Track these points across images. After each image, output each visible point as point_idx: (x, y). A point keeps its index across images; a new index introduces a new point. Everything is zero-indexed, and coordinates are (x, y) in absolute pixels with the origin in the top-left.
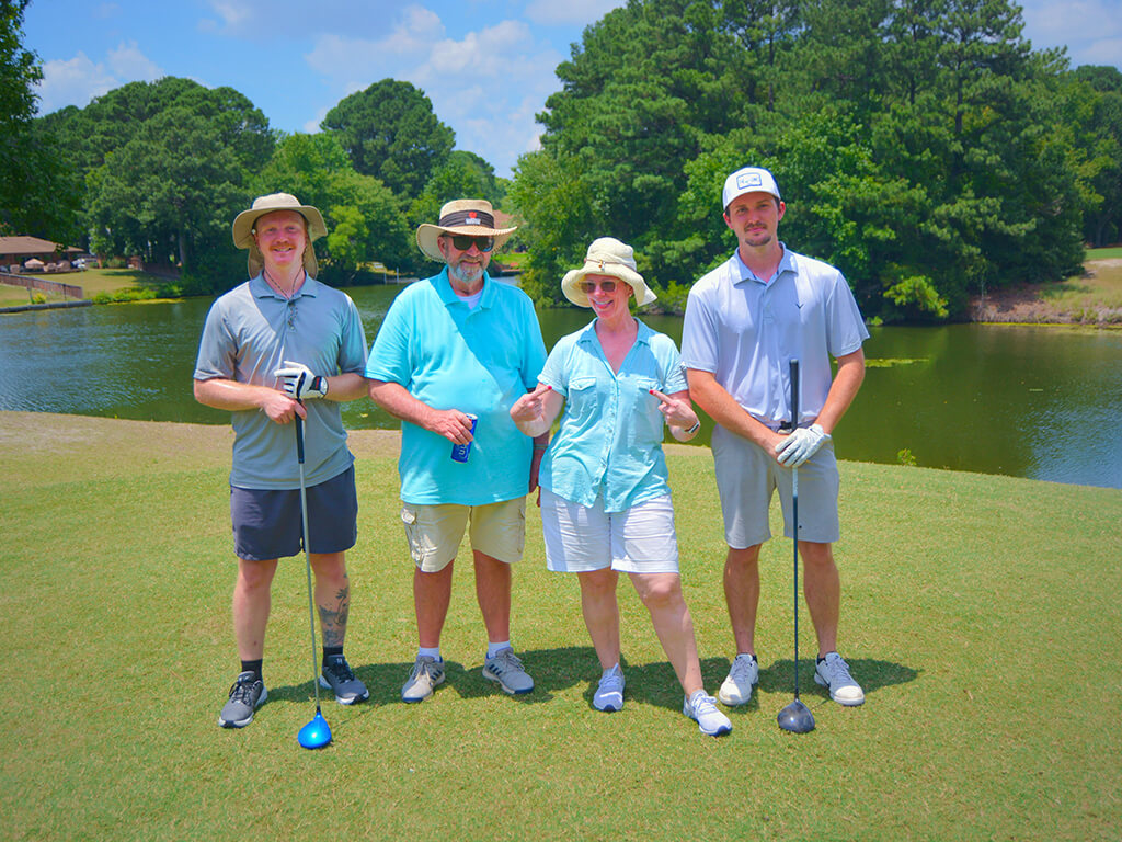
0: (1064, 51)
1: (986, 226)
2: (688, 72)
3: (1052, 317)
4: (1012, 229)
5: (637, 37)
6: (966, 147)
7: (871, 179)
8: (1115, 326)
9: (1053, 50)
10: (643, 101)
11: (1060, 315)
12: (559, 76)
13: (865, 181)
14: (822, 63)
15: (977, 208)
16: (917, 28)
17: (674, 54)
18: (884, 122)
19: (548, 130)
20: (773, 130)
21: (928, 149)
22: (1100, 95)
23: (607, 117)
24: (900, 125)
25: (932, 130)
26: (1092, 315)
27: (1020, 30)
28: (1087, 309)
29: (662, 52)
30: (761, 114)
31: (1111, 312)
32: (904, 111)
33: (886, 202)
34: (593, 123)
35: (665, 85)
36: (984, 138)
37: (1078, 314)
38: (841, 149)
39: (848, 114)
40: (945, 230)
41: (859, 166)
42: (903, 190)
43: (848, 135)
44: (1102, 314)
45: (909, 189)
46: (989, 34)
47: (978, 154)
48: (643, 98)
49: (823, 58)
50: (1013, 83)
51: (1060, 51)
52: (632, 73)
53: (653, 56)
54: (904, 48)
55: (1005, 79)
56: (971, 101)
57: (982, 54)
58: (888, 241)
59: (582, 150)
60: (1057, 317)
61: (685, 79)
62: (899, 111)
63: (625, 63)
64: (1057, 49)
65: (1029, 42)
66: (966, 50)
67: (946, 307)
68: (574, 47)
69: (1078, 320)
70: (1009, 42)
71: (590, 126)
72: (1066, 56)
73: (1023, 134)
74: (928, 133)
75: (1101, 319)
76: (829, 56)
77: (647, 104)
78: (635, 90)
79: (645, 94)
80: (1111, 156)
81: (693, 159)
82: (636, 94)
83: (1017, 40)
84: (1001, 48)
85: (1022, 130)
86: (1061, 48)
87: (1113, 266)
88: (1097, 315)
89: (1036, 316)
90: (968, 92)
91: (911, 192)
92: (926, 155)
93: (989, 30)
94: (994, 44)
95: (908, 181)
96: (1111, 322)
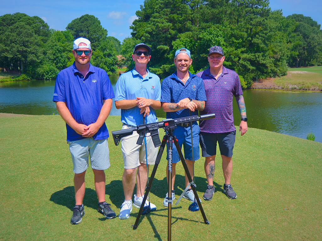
0: (281, 11)
1: (258, 61)
2: (173, 15)
3: (276, 88)
4: (264, 62)
5: (159, 4)
6: (252, 38)
7: (224, 47)
8: (294, 90)
9: (278, 10)
10: (159, 24)
11: (279, 87)
12: (137, 15)
13: (223, 48)
14: (211, 13)
15: (255, 56)
16: (239, 3)
17: (169, 10)
18: (228, 31)
19: (133, 31)
20: (197, 33)
21: (241, 39)
22: (298, 23)
23: (149, 28)
24: (232, 32)
25: (242, 33)
26: (287, 87)
27: (268, 5)
28: (286, 85)
29: (166, 9)
30: (193, 28)
31: (293, 86)
32: (234, 28)
33: (229, 54)
34: (145, 30)
35: (166, 19)
36: (257, 36)
37: (283, 87)
38: (216, 38)
39: (218, 28)
40: (245, 62)
41: (221, 44)
42: (233, 51)
43: (218, 34)
44: (290, 87)
45: (235, 50)
46: (259, 5)
47: (255, 40)
48: (159, 23)
49: (211, 12)
50: (265, 20)
51: (280, 11)
52: (157, 15)
53: (163, 10)
54: (234, 9)
55: (263, 18)
56: (254, 25)
57: (256, 11)
58: (229, 65)
59: (142, 38)
60: (277, 88)
61: (172, 17)
62: (232, 27)
63: (155, 12)
64: (279, 10)
65: (270, 8)
66: (252, 10)
67: (246, 85)
68: (141, 6)
69: (283, 88)
70: (264, 8)
71: (144, 31)
72: (281, 12)
73: (268, 35)
74: (241, 34)
75: (290, 88)
76: (213, 12)
77: (160, 25)
78: (157, 20)
79: (160, 22)
80: (300, 41)
81: (174, 41)
82: (157, 22)
83: (266, 8)
84: (262, 9)
85: (267, 34)
86: (280, 10)
87: (296, 73)
88: (289, 87)
89: (272, 87)
90: (253, 22)
91: (236, 51)
92: (241, 41)
93: (259, 4)
94: (260, 9)
95: (235, 48)
96: (293, 89)
